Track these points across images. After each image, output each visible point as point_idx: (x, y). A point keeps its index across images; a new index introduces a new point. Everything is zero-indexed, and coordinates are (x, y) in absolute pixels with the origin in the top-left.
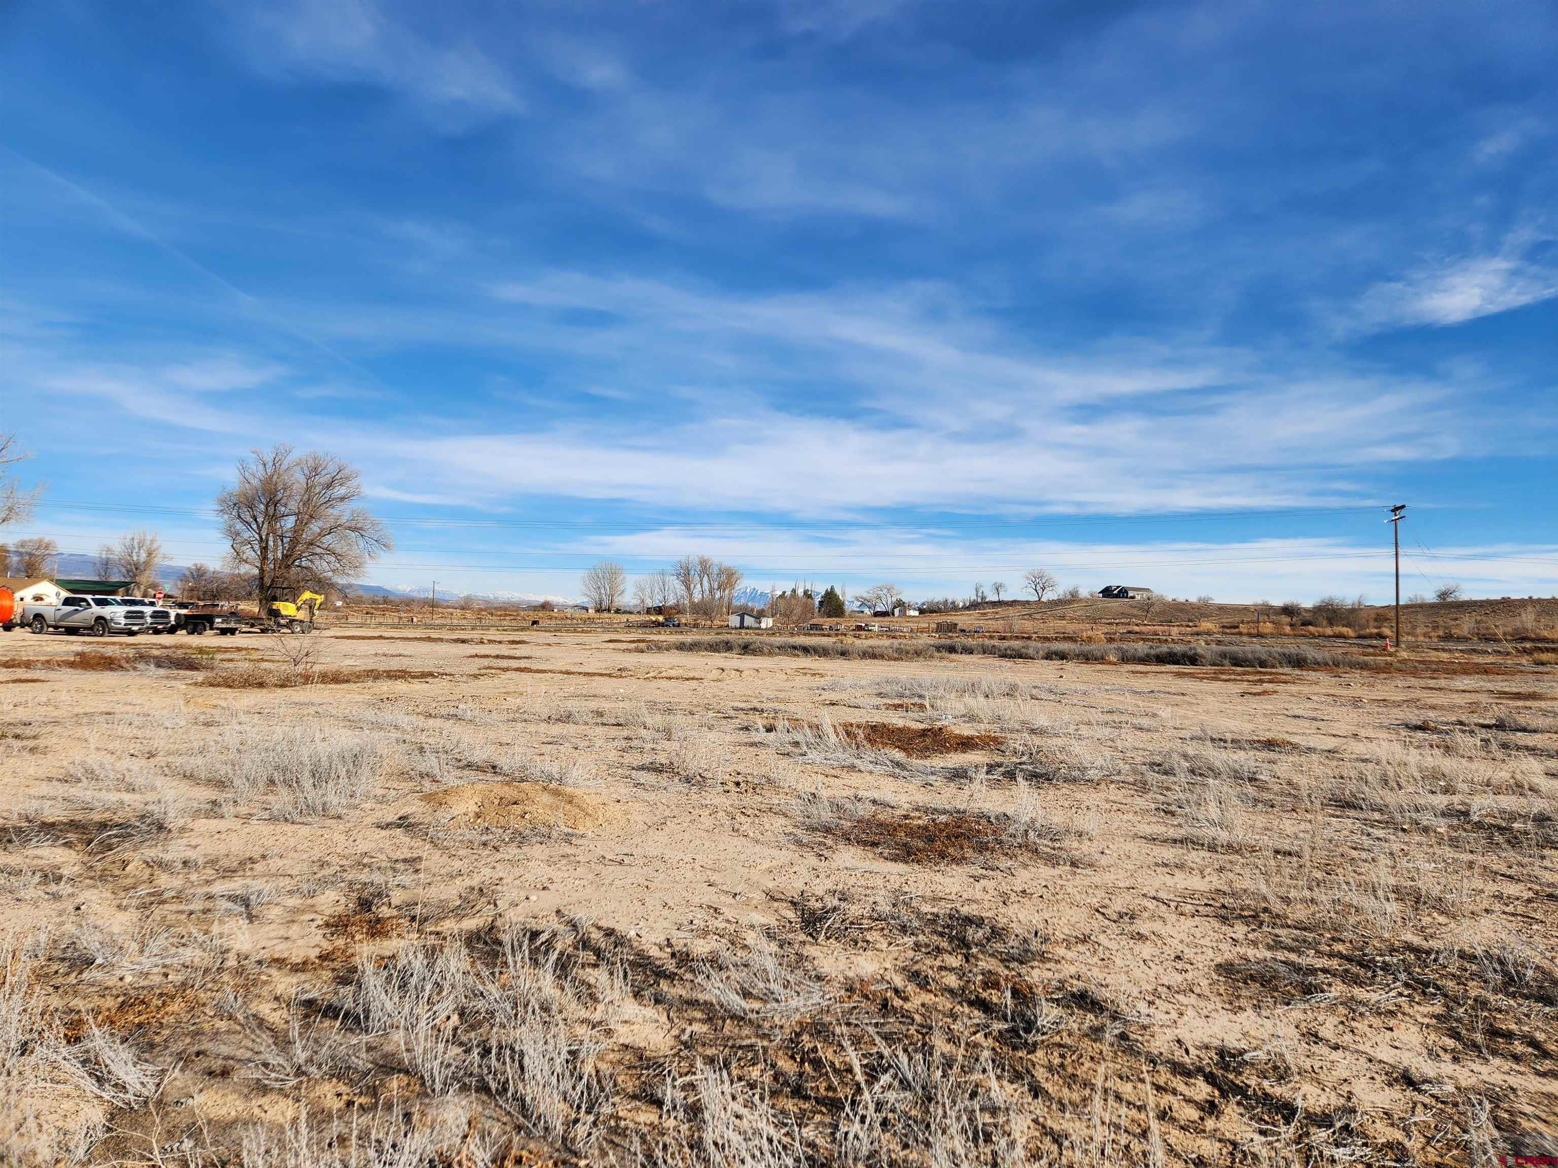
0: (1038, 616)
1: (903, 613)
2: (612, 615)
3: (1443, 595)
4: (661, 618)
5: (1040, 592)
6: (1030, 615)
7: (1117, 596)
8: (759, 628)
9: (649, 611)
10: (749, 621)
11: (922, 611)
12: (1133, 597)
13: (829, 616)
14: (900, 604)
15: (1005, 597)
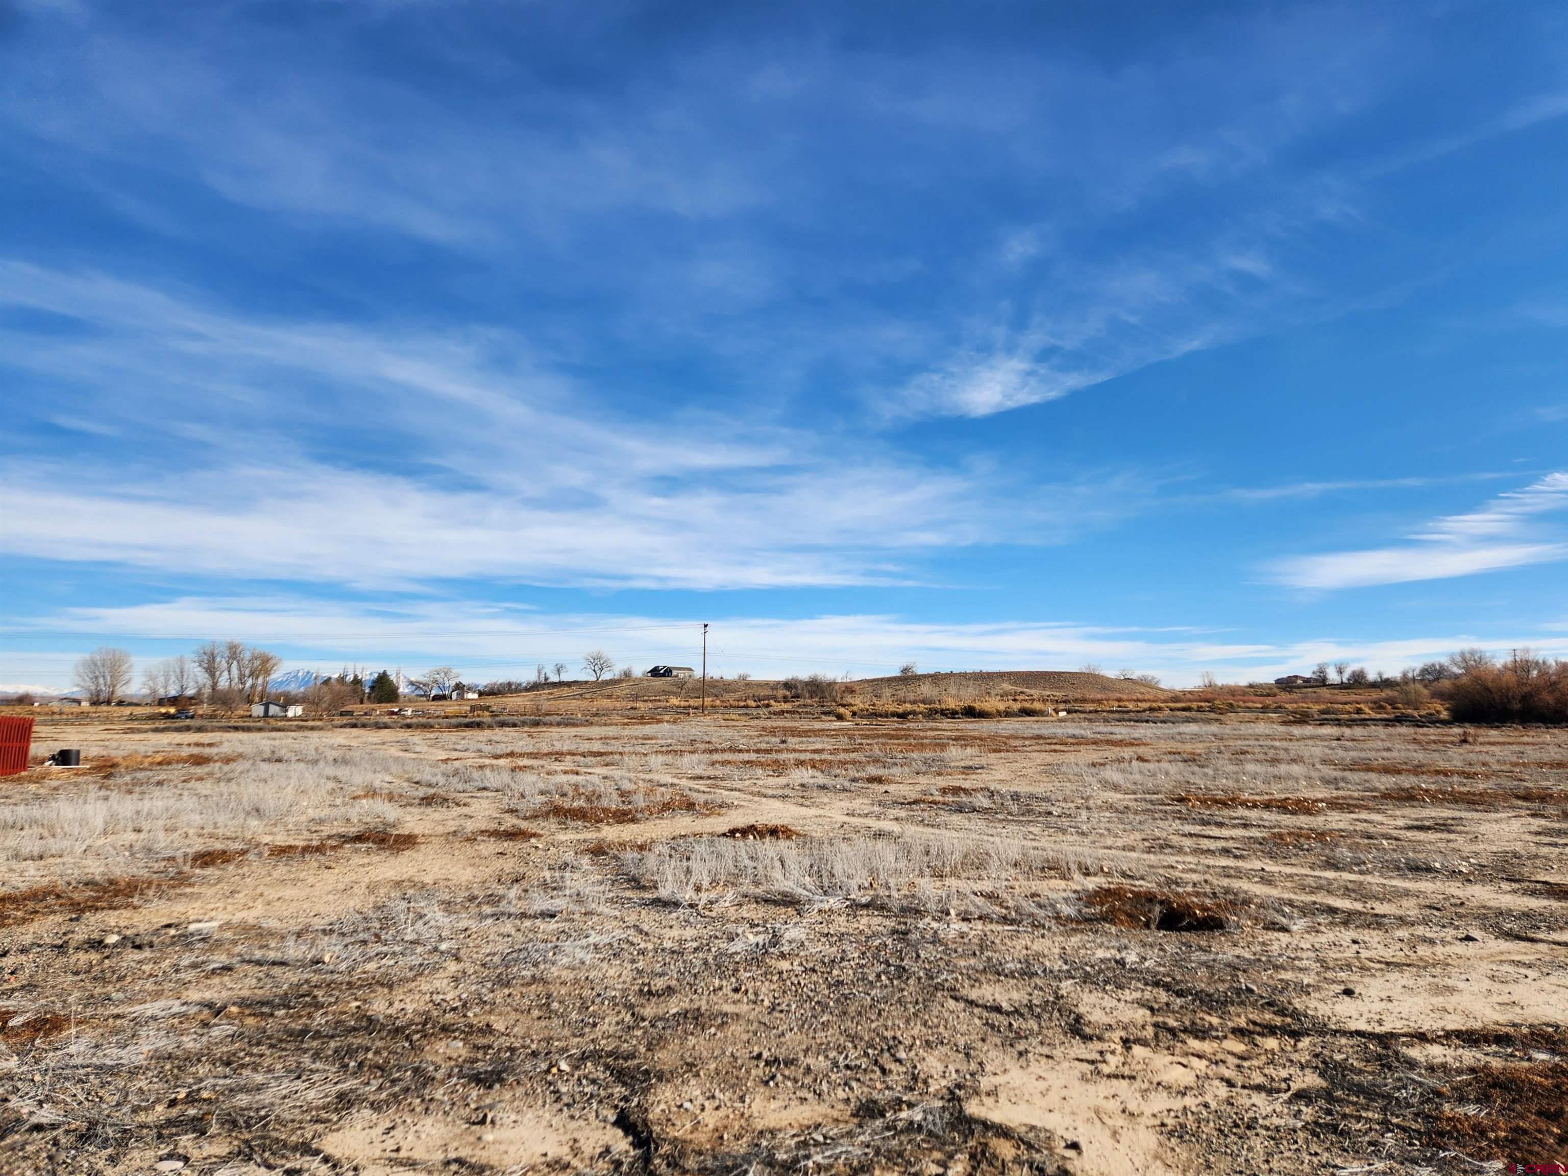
0: (588, 696)
1: (461, 696)
2: (112, 708)
3: (905, 670)
4: (172, 710)
5: (598, 672)
6: (581, 695)
7: (663, 675)
8: (285, 718)
9: (161, 702)
10: (274, 710)
11: (481, 694)
12: (676, 676)
13: (380, 702)
14: (459, 687)
15: (565, 677)
